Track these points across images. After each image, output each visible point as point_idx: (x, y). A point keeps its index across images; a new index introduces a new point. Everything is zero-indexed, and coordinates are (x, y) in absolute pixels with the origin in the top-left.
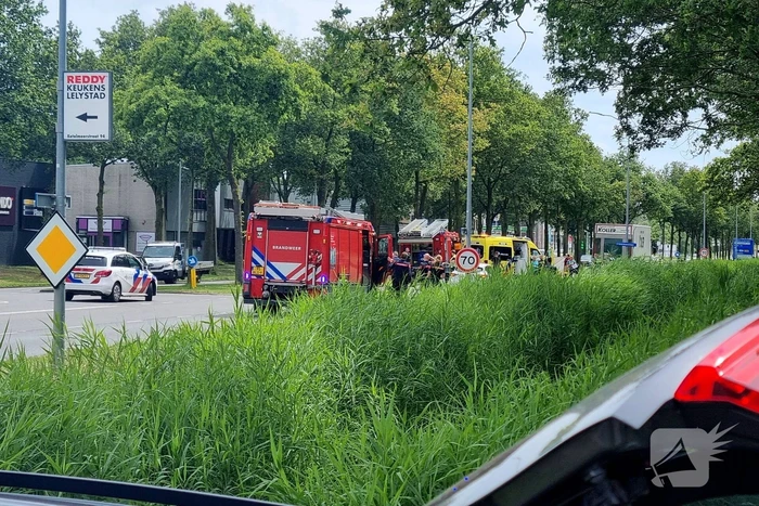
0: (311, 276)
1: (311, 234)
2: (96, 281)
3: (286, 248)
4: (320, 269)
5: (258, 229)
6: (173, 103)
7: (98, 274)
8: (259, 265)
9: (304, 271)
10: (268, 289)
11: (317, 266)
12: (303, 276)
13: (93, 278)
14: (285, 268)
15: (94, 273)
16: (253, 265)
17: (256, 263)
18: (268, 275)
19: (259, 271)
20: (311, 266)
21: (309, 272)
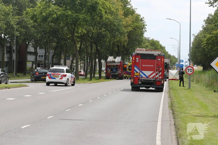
0: (157, 76)
1: (158, 60)
2: (61, 78)
3: (148, 66)
4: (160, 73)
5: (137, 59)
6: (59, 13)
7: (62, 75)
8: (137, 72)
9: (154, 74)
10: (141, 81)
11: (160, 72)
12: (154, 76)
13: (60, 77)
14: (148, 73)
15: (61, 75)
16: (135, 72)
17: (136, 71)
18: (141, 75)
19: (138, 74)
20: (157, 72)
21: (156, 74)
